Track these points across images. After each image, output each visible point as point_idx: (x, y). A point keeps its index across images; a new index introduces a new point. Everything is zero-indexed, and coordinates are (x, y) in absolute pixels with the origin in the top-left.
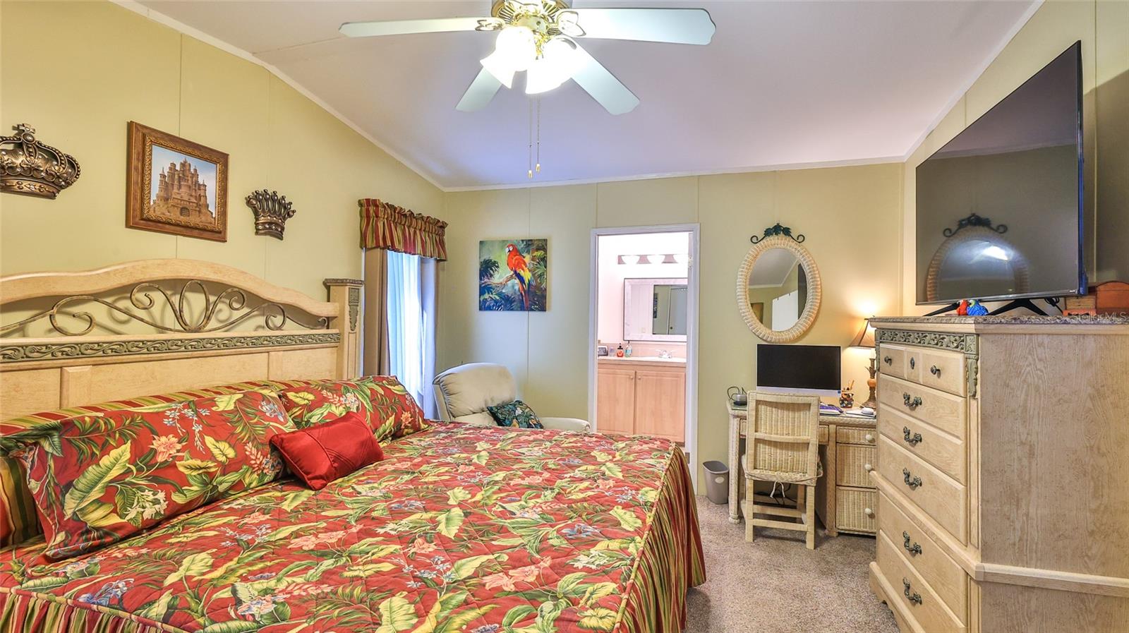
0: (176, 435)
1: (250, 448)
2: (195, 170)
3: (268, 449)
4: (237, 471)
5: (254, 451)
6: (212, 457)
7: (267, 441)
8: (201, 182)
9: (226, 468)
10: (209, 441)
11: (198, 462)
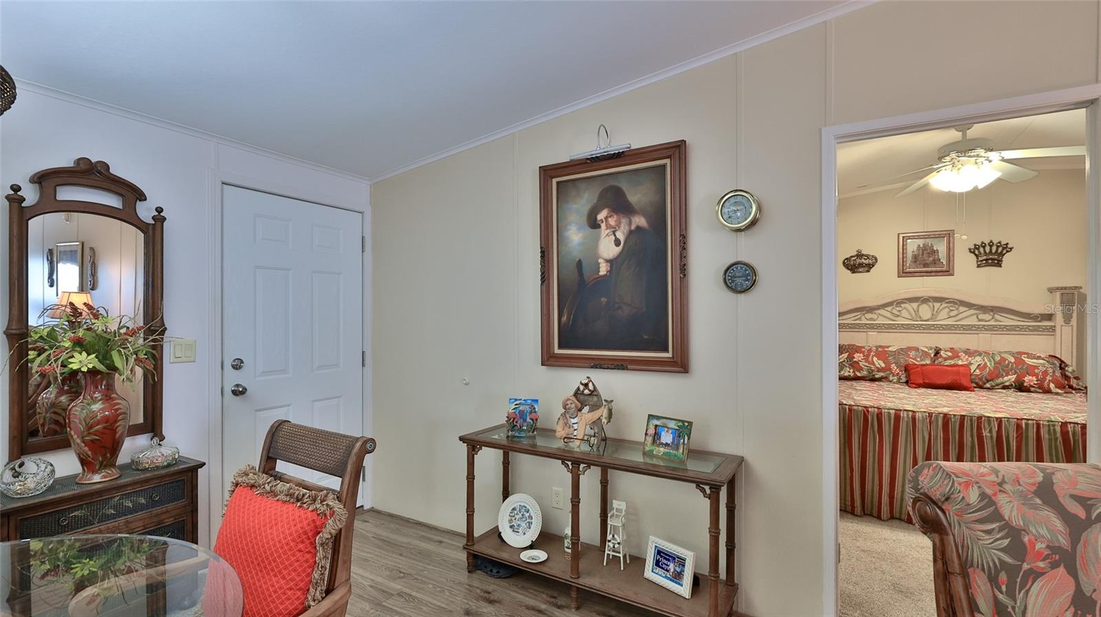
0: (863, 354)
1: (893, 366)
2: (932, 244)
3: (903, 369)
4: (884, 372)
5: (895, 368)
6: (874, 364)
7: (903, 365)
8: (935, 249)
9: (879, 370)
10: (875, 359)
11: (867, 364)
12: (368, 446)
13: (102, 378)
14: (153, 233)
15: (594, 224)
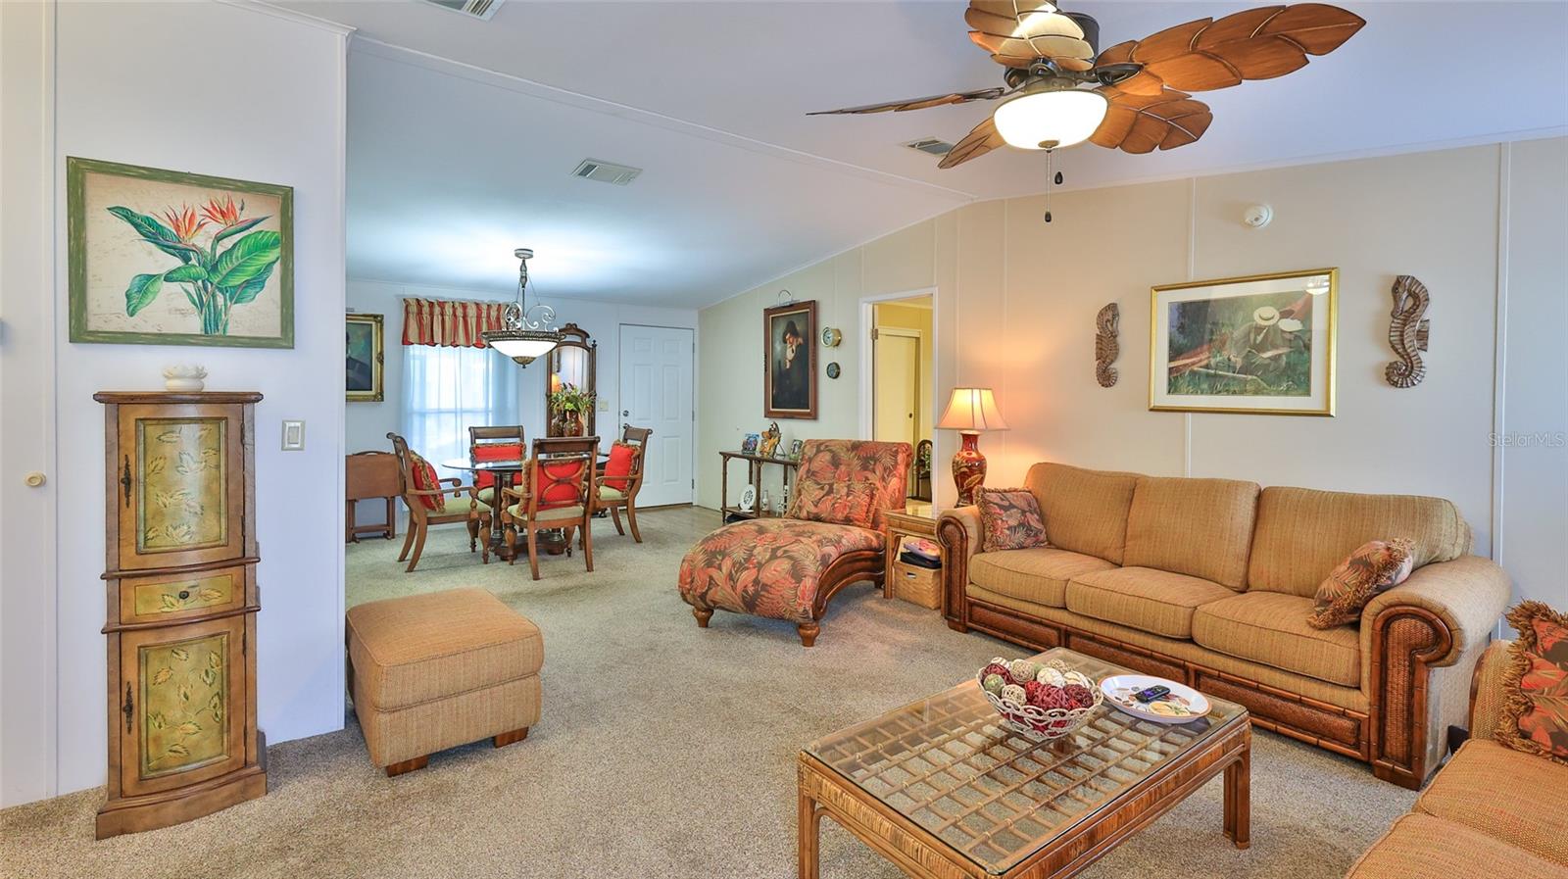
12: (649, 432)
13: (575, 413)
14: (592, 351)
15: (785, 342)
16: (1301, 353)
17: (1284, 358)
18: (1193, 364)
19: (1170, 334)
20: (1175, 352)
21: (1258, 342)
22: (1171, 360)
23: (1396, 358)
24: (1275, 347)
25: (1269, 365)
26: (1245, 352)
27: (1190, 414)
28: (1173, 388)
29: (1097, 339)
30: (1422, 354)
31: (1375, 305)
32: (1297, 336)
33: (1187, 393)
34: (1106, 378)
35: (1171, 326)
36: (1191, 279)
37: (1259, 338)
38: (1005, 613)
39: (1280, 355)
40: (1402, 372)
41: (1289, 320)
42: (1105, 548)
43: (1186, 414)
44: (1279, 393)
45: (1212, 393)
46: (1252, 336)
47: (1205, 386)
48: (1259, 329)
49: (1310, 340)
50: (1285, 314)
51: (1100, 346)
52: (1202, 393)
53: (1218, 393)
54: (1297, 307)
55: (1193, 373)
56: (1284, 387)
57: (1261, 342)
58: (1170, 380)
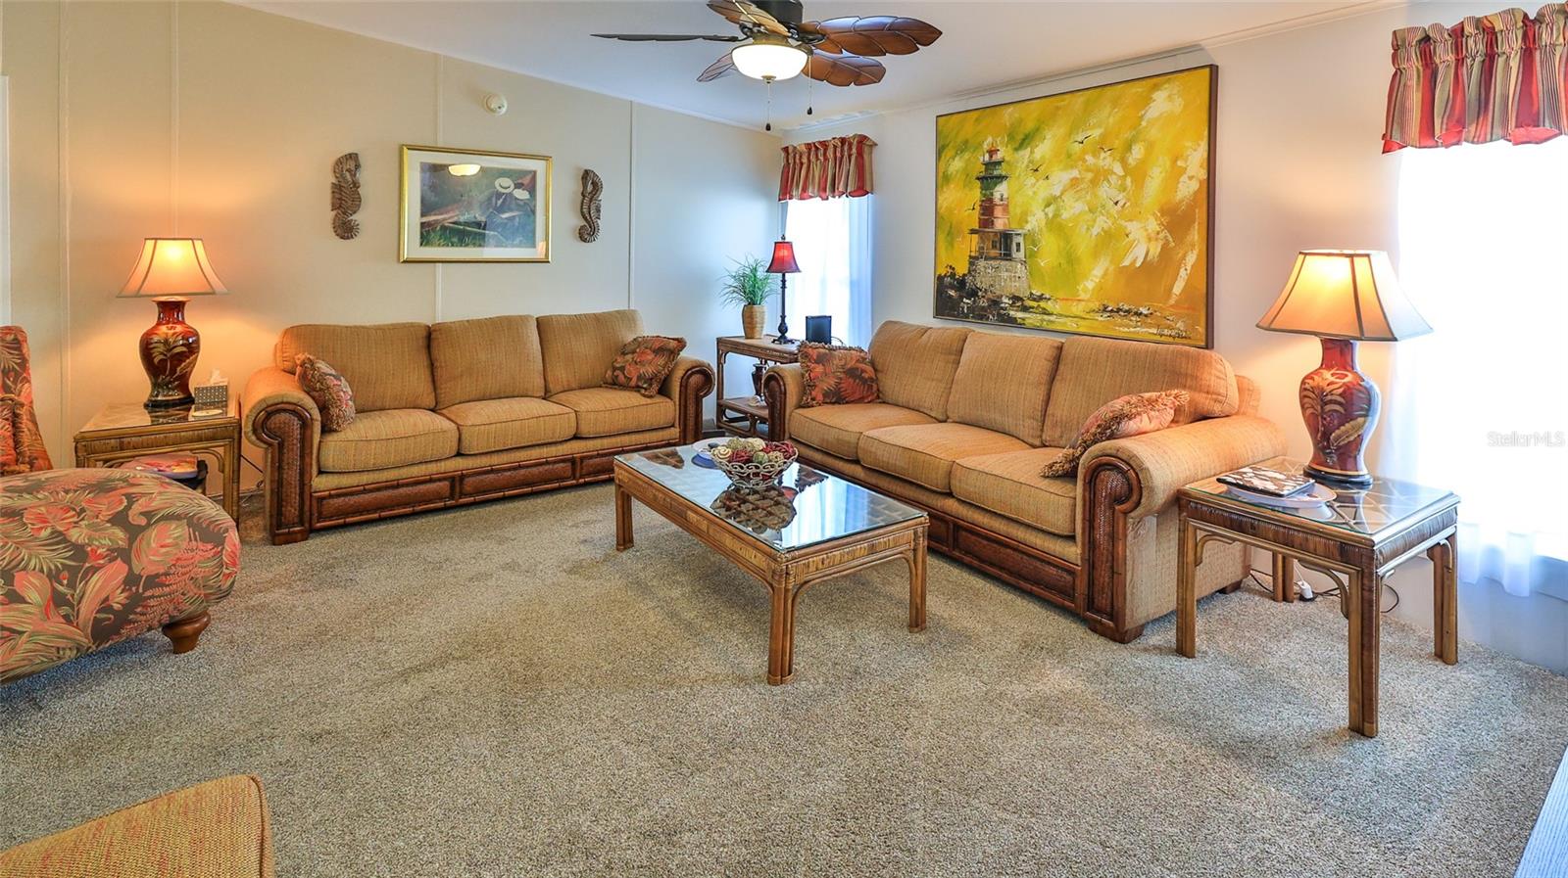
16: (529, 216)
17: (517, 219)
18: (444, 219)
19: (422, 191)
20: (426, 208)
21: (498, 205)
22: (423, 215)
23: (585, 223)
24: (511, 210)
25: (506, 224)
26: (488, 213)
27: (440, 264)
28: (425, 240)
29: (332, 187)
30: (599, 221)
31: (573, 187)
32: (526, 203)
33: (439, 245)
34: (345, 230)
35: (423, 184)
36: (440, 144)
37: (500, 202)
38: (387, 488)
39: (514, 217)
40: (588, 231)
41: (520, 190)
42: (417, 397)
43: (437, 264)
44: (513, 246)
45: (461, 246)
46: (494, 199)
47: (455, 240)
48: (499, 195)
49: (535, 206)
50: (518, 186)
51: (337, 196)
52: (453, 245)
53: (467, 245)
54: (526, 181)
55: (444, 228)
56: (517, 241)
57: (501, 205)
58: (422, 234)
